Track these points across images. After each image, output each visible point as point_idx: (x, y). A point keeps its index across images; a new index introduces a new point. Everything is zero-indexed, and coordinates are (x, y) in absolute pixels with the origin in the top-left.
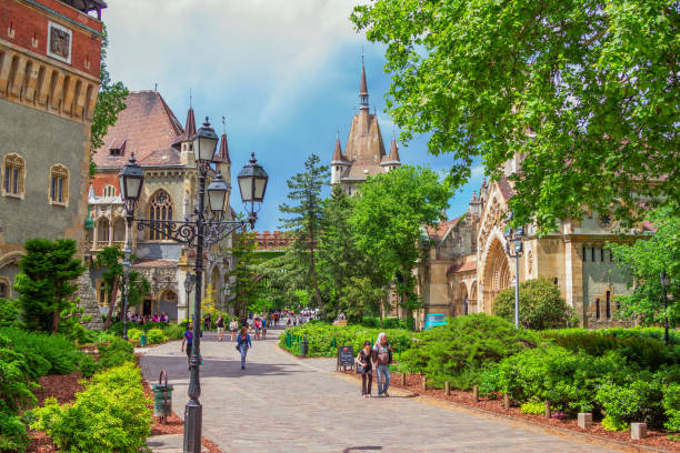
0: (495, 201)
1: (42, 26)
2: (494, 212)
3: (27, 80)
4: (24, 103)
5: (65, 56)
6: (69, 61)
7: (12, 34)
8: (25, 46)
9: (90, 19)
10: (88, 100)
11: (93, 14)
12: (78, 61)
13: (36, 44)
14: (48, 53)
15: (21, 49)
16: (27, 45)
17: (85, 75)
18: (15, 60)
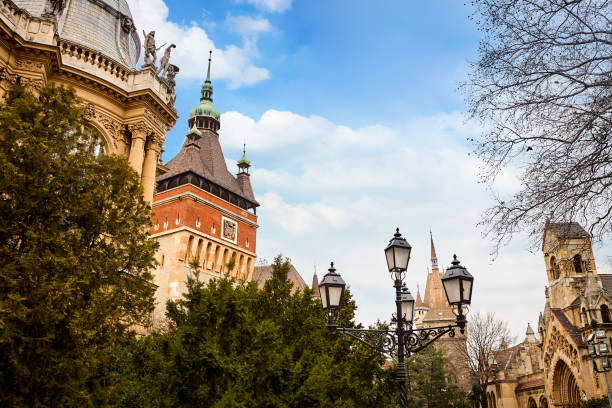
0: (555, 329)
1: (218, 219)
2: (555, 338)
3: (208, 255)
4: (206, 271)
5: (233, 239)
6: (235, 242)
7: (199, 225)
8: (206, 233)
9: (249, 214)
10: (248, 269)
11: (251, 211)
12: (241, 242)
13: (214, 231)
14: (222, 237)
15: (203, 235)
16: (209, 232)
17: (247, 251)
18: (200, 241)
